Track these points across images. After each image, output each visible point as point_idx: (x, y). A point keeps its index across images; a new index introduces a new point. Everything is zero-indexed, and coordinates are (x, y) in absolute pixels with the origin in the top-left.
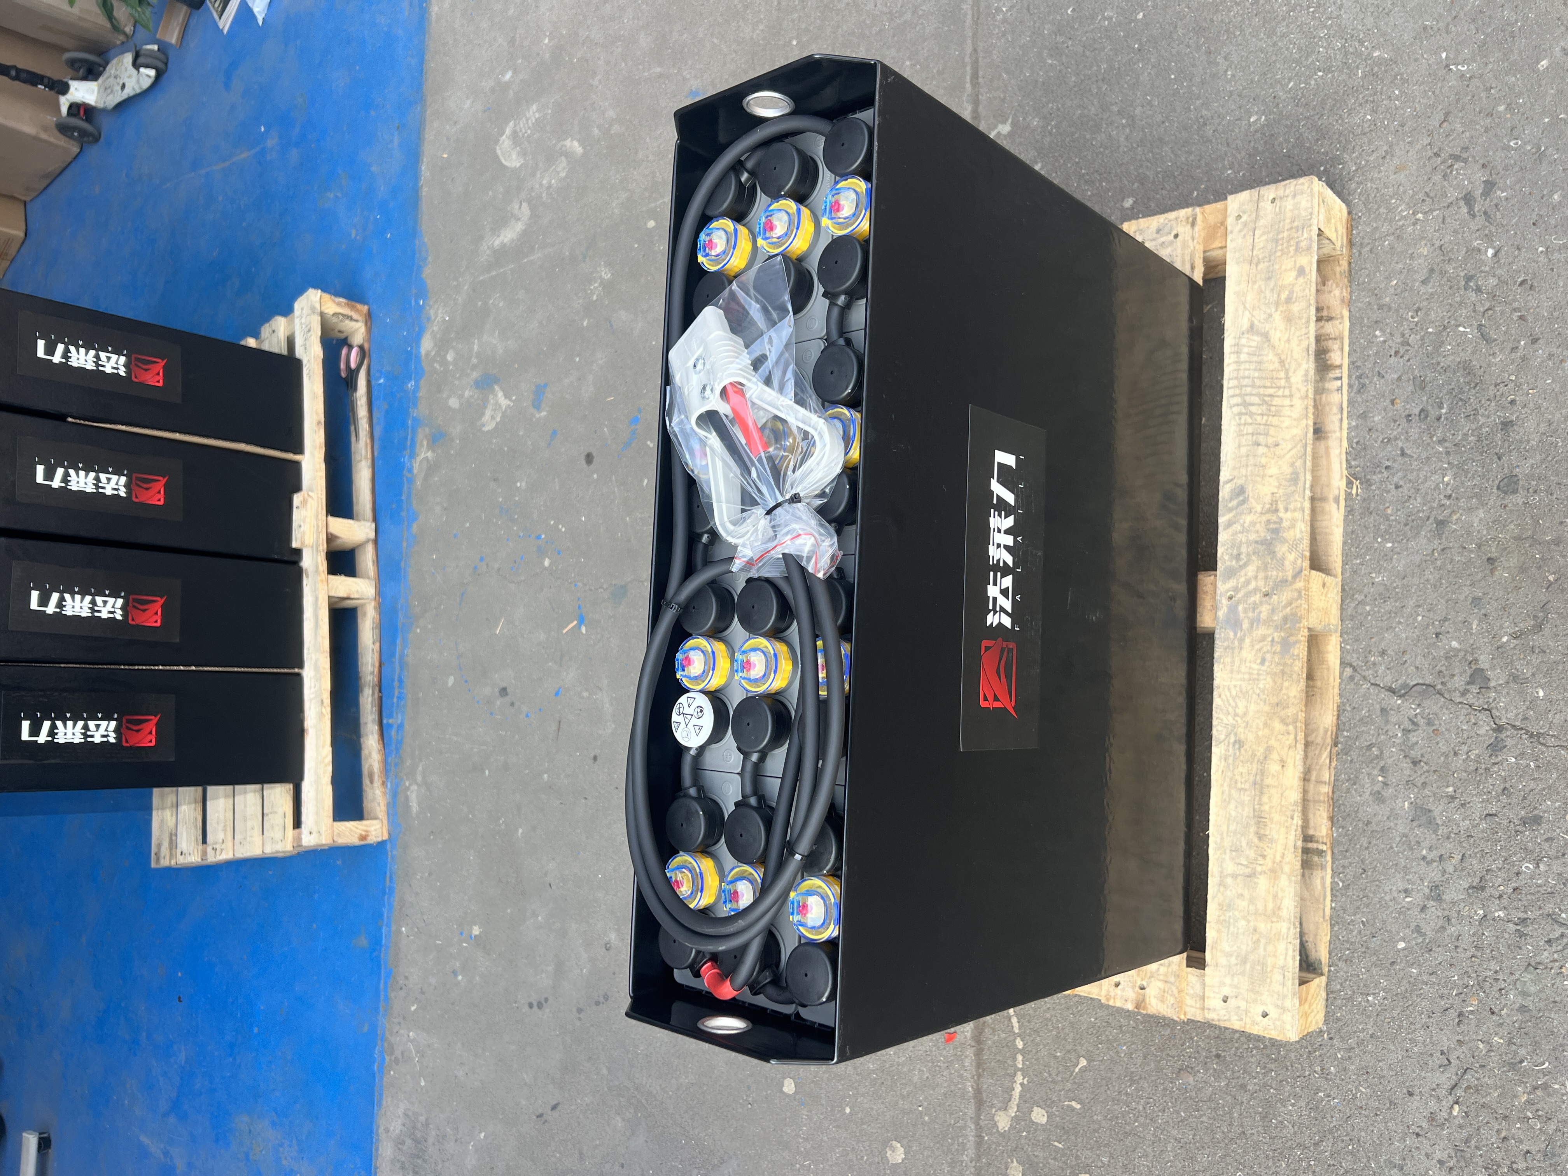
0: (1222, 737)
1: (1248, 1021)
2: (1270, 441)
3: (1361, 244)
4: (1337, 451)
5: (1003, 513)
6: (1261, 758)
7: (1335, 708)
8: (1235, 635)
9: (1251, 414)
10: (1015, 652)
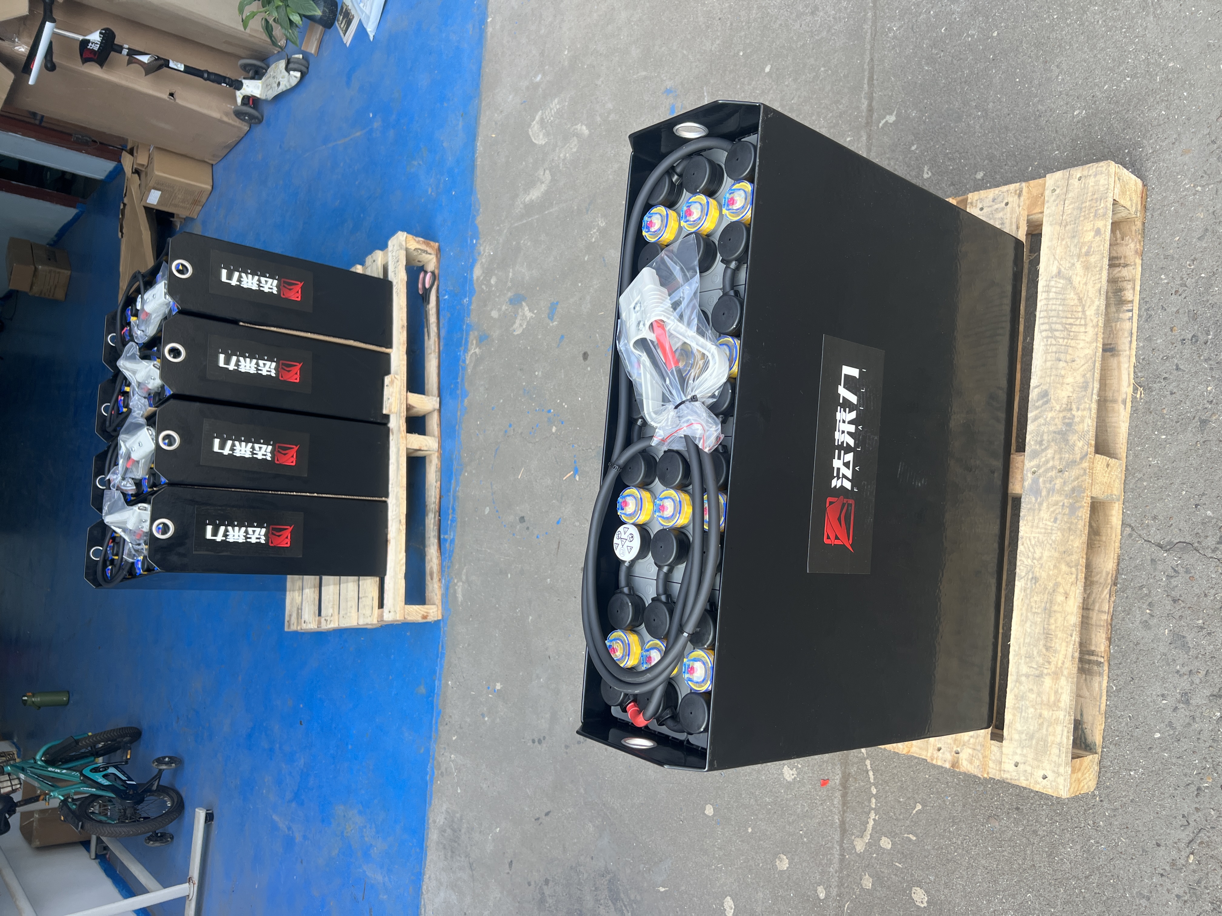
0: (1023, 574)
1: (1032, 781)
2: (1069, 358)
3: (1153, 209)
4: (1126, 366)
5: (847, 409)
6: (1051, 591)
7: (1116, 557)
8: (1036, 500)
9: (1055, 338)
10: (853, 506)
